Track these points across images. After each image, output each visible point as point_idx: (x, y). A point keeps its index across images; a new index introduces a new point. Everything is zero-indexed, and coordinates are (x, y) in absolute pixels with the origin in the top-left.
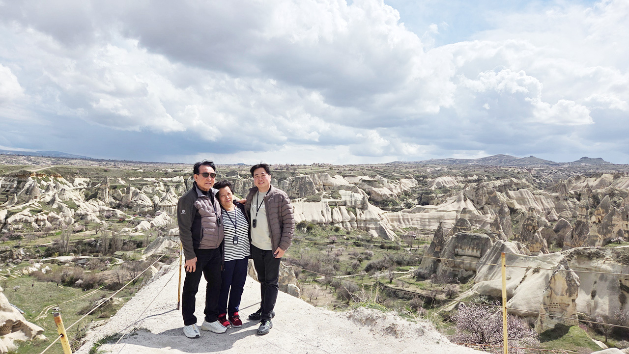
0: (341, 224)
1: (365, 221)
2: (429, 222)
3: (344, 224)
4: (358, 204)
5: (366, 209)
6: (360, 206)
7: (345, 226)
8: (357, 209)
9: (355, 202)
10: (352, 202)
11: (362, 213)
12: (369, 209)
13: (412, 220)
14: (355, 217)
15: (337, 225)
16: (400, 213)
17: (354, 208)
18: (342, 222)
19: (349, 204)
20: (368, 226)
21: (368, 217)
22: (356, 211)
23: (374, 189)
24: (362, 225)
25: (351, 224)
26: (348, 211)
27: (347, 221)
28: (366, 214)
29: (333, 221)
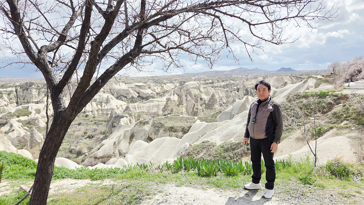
0: (91, 112)
1: (107, 110)
2: (152, 108)
3: (93, 112)
4: (104, 100)
5: (109, 102)
6: (106, 101)
7: (93, 114)
8: (103, 103)
9: (102, 99)
10: (100, 99)
11: (106, 105)
12: (110, 103)
13: (143, 107)
14: (101, 108)
15: (87, 113)
16: (136, 104)
17: (101, 103)
18: (92, 111)
19: (98, 100)
20: (108, 113)
21: (109, 107)
22: (102, 104)
23: (141, 90)
24: (105, 112)
25: (98, 112)
26: (97, 105)
27: (95, 110)
28: (108, 106)
29: (85, 111)
